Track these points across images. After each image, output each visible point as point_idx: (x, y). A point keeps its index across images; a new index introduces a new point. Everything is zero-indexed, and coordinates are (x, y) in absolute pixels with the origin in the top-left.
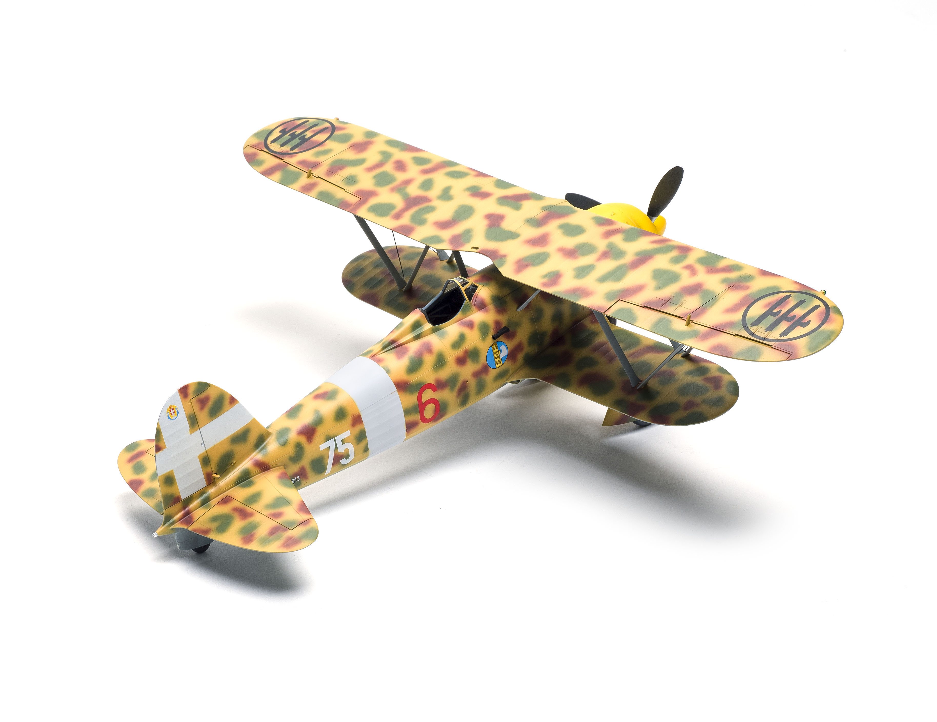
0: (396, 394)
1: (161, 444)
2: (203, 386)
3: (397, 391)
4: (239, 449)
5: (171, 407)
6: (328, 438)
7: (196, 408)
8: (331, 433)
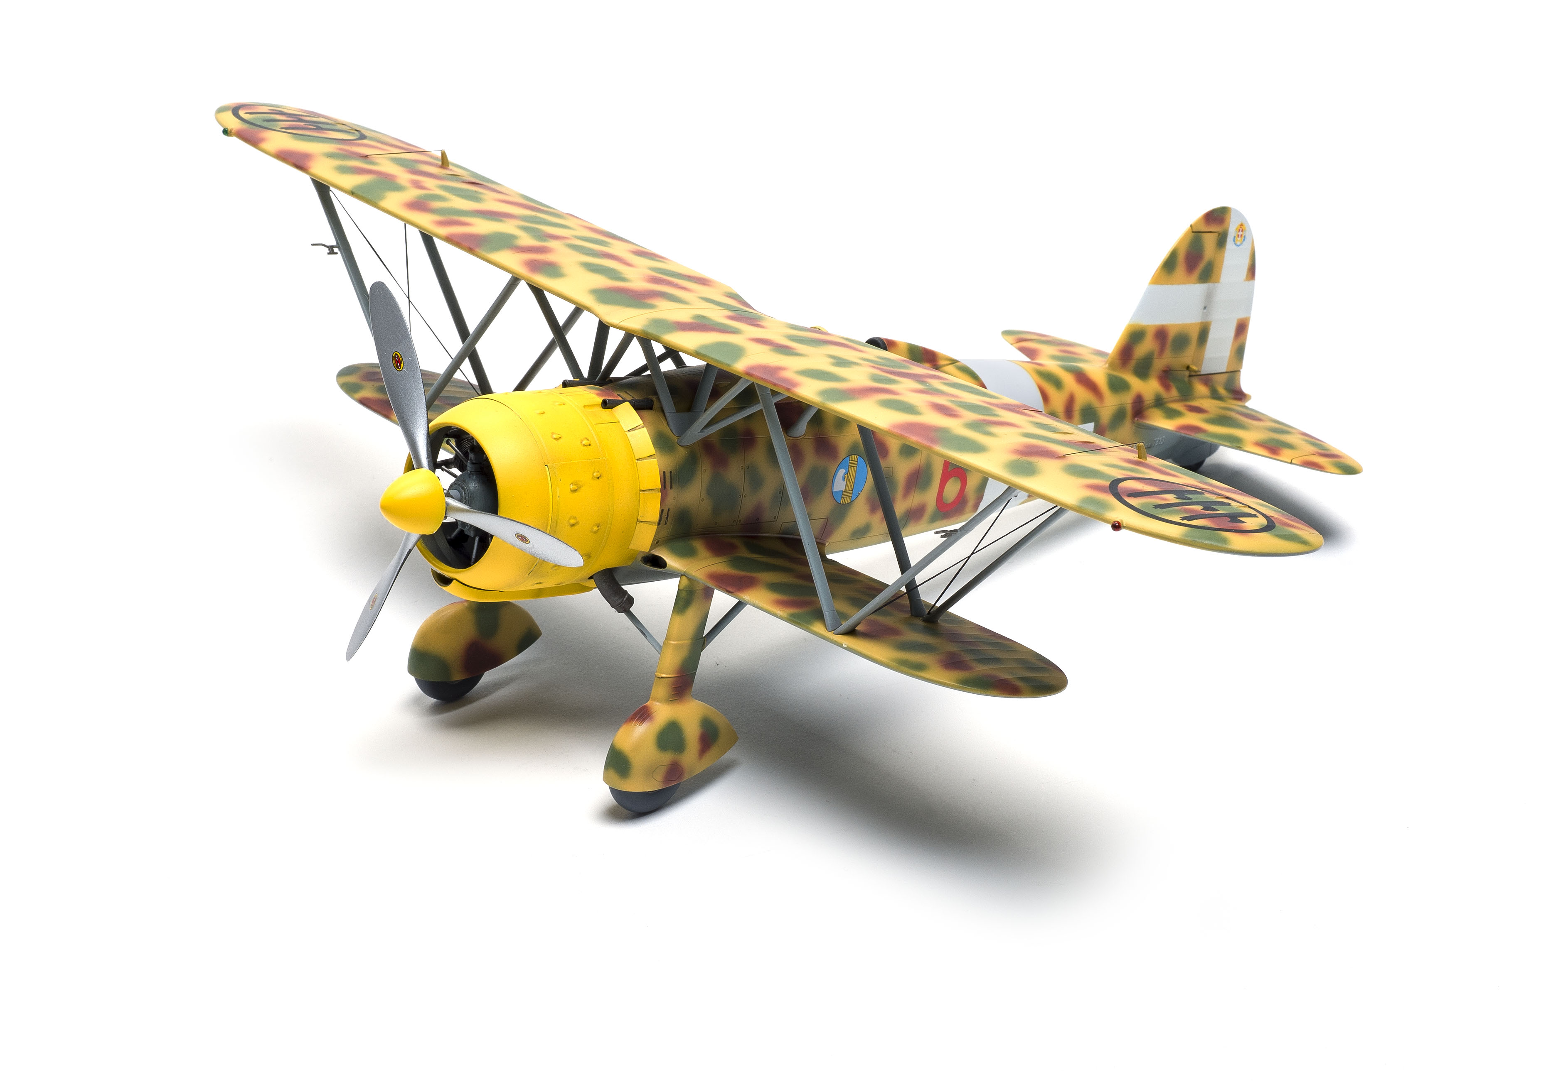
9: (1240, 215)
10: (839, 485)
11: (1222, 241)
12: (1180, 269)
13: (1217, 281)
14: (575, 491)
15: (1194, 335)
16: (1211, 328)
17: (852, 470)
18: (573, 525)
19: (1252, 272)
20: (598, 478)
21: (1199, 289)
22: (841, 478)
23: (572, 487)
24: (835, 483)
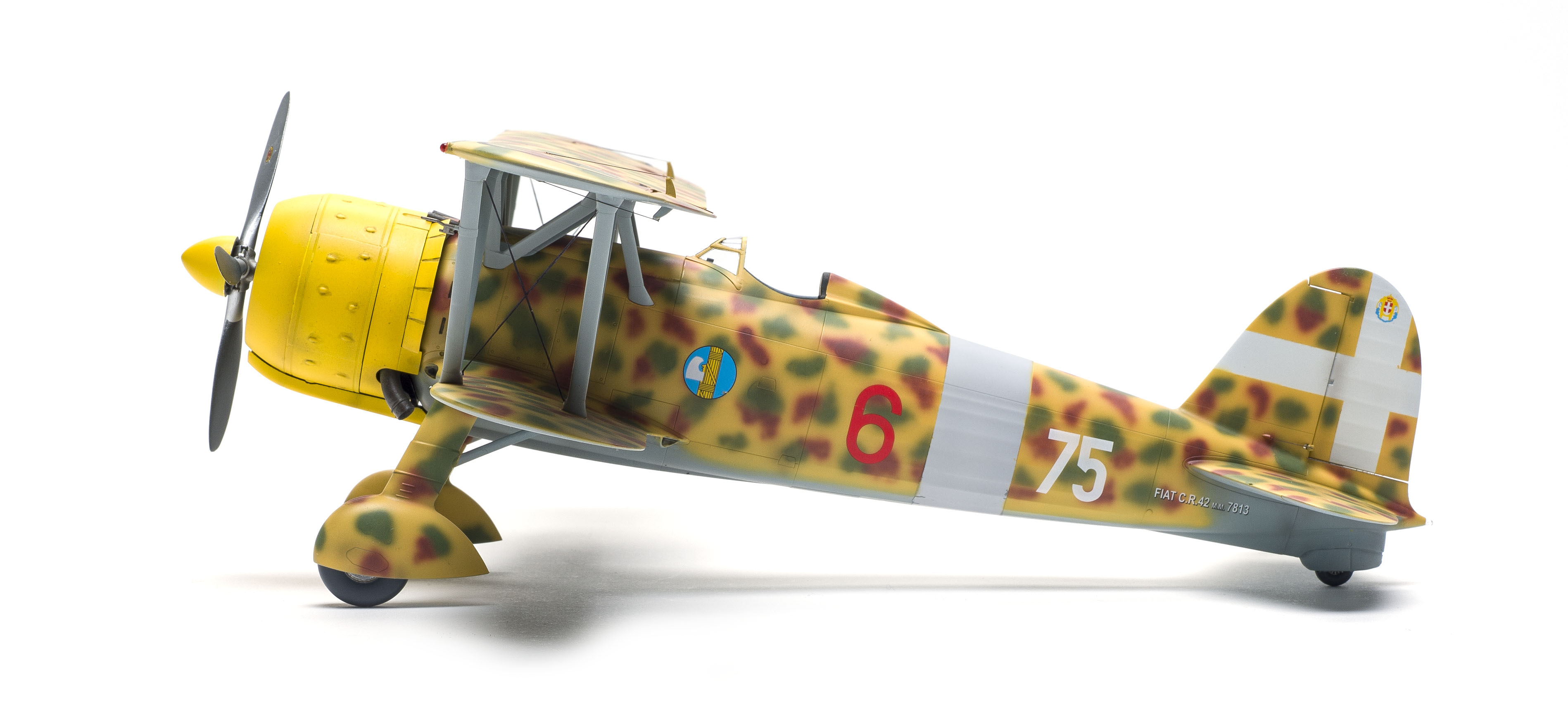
9: (1385, 284)
10: (694, 371)
11: (1357, 307)
12: (1289, 322)
13: (1351, 352)
14: (333, 261)
15: (1315, 410)
16: (1343, 409)
17: (714, 365)
18: (323, 294)
19: (1414, 360)
20: (365, 259)
21: (1325, 355)
22: (698, 370)
23: (331, 257)
24: (687, 373)
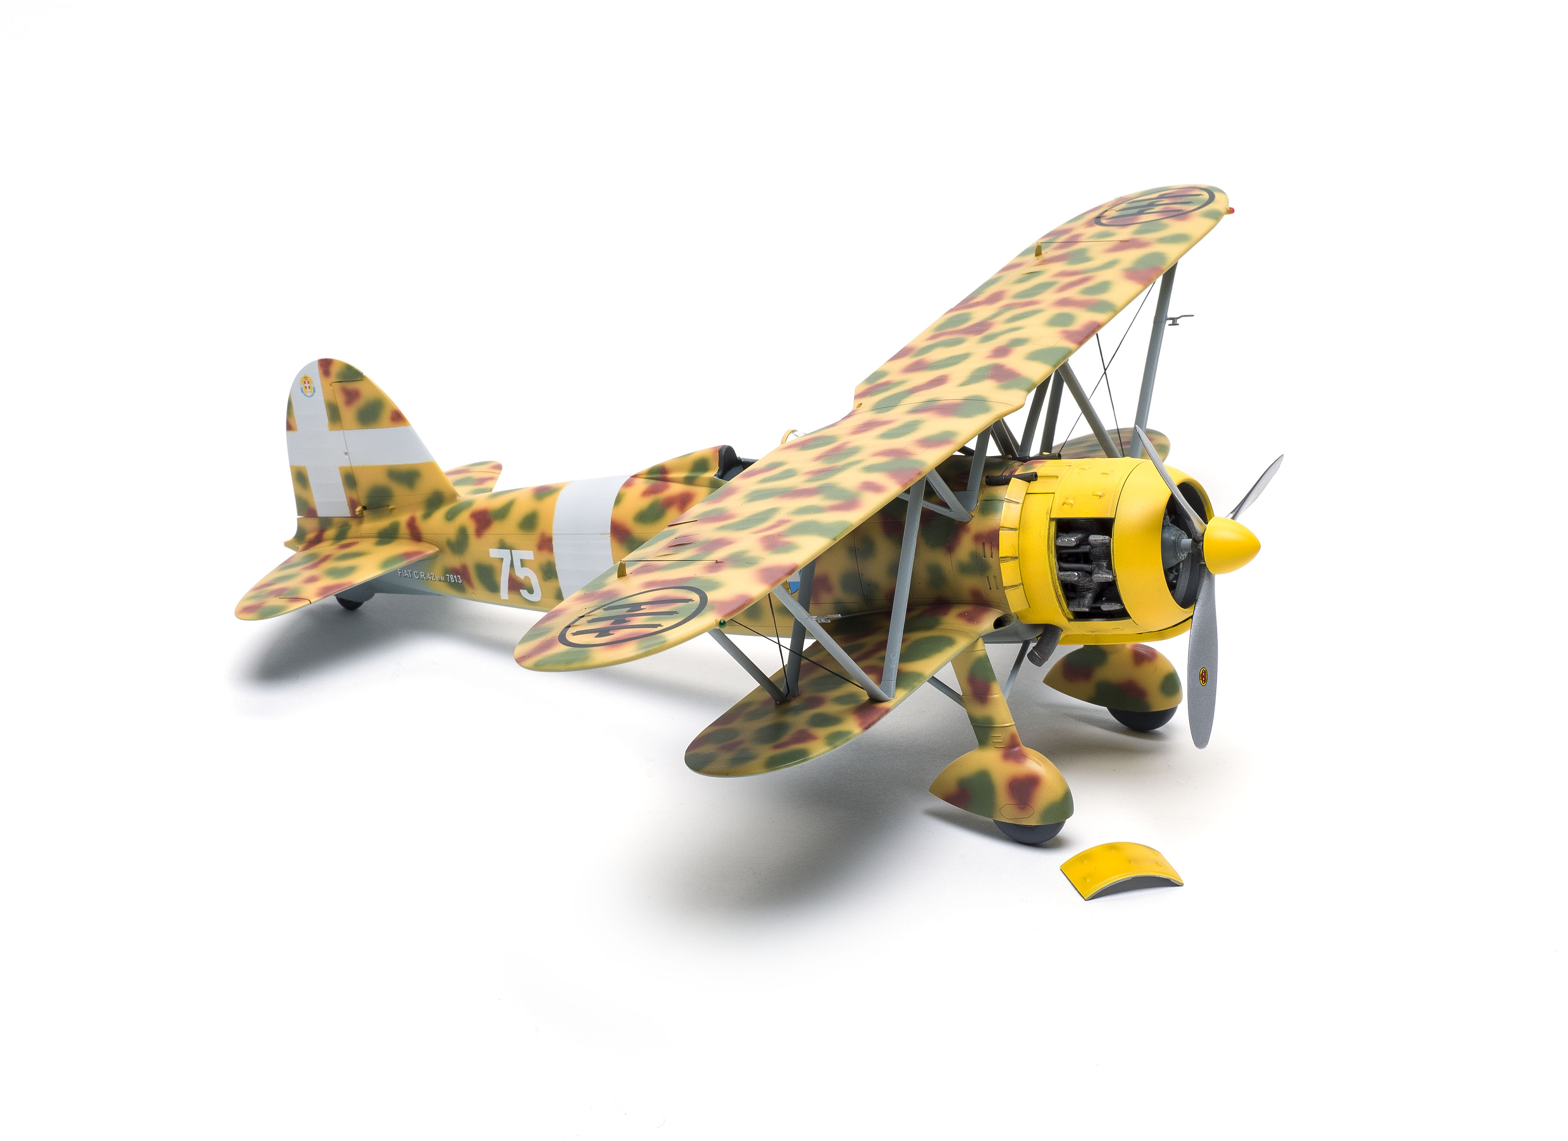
0: (607, 539)
1: (292, 423)
2: (351, 374)
3: (610, 535)
4: (400, 492)
5: (306, 378)
6: (503, 546)
7: (340, 400)
8: (509, 540)
